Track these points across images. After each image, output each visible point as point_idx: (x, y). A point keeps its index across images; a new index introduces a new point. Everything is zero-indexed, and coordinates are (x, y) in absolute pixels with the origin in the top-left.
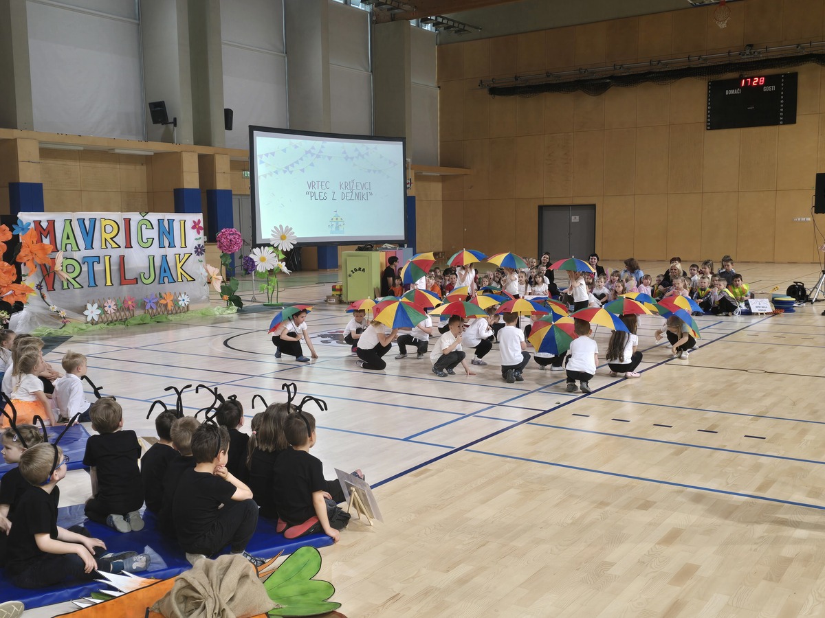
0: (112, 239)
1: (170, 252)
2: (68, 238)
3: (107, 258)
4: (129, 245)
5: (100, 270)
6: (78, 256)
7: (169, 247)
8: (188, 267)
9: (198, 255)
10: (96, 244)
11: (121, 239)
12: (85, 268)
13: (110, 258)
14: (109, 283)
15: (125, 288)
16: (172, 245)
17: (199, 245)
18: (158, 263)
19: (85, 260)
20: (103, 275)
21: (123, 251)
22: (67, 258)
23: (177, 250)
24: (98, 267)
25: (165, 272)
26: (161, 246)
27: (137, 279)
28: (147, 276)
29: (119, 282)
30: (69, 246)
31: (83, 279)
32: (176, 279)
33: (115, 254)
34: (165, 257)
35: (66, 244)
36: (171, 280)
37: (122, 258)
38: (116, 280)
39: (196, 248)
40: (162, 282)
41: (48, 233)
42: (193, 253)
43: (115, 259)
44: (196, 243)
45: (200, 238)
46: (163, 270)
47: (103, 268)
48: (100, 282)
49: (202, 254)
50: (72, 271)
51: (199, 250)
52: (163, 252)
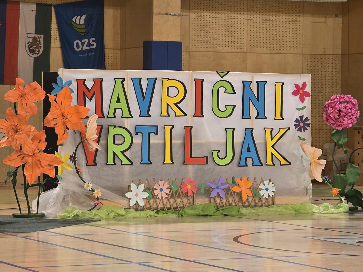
0: (176, 104)
1: (258, 126)
2: (118, 101)
3: (168, 129)
4: (199, 113)
5: (158, 144)
6: (129, 124)
7: (256, 118)
8: (283, 146)
9: (300, 130)
10: (154, 110)
11: (189, 105)
12: (137, 140)
13: (171, 130)
14: (168, 161)
15: (191, 168)
16: (261, 116)
17: (301, 117)
18: (239, 139)
19: (138, 130)
20: (161, 151)
21: (190, 120)
22: (115, 127)
23: (269, 122)
24: (154, 140)
25: (249, 150)
26: (245, 115)
27: (207, 157)
28: (222, 155)
29: (181, 160)
30: (118, 112)
31: (134, 154)
32: (263, 161)
33: (179, 124)
34: (249, 132)
35: (115, 109)
36: (257, 162)
37: (188, 130)
38: (178, 157)
39: (297, 120)
40: (242, 163)
41: (94, 94)
42: (292, 127)
43: (179, 130)
44: (297, 115)
45: (304, 108)
46: (245, 148)
47: (162, 141)
48: (156, 158)
49: (305, 129)
50: (121, 142)
51: (302, 124)
52: (247, 123)
